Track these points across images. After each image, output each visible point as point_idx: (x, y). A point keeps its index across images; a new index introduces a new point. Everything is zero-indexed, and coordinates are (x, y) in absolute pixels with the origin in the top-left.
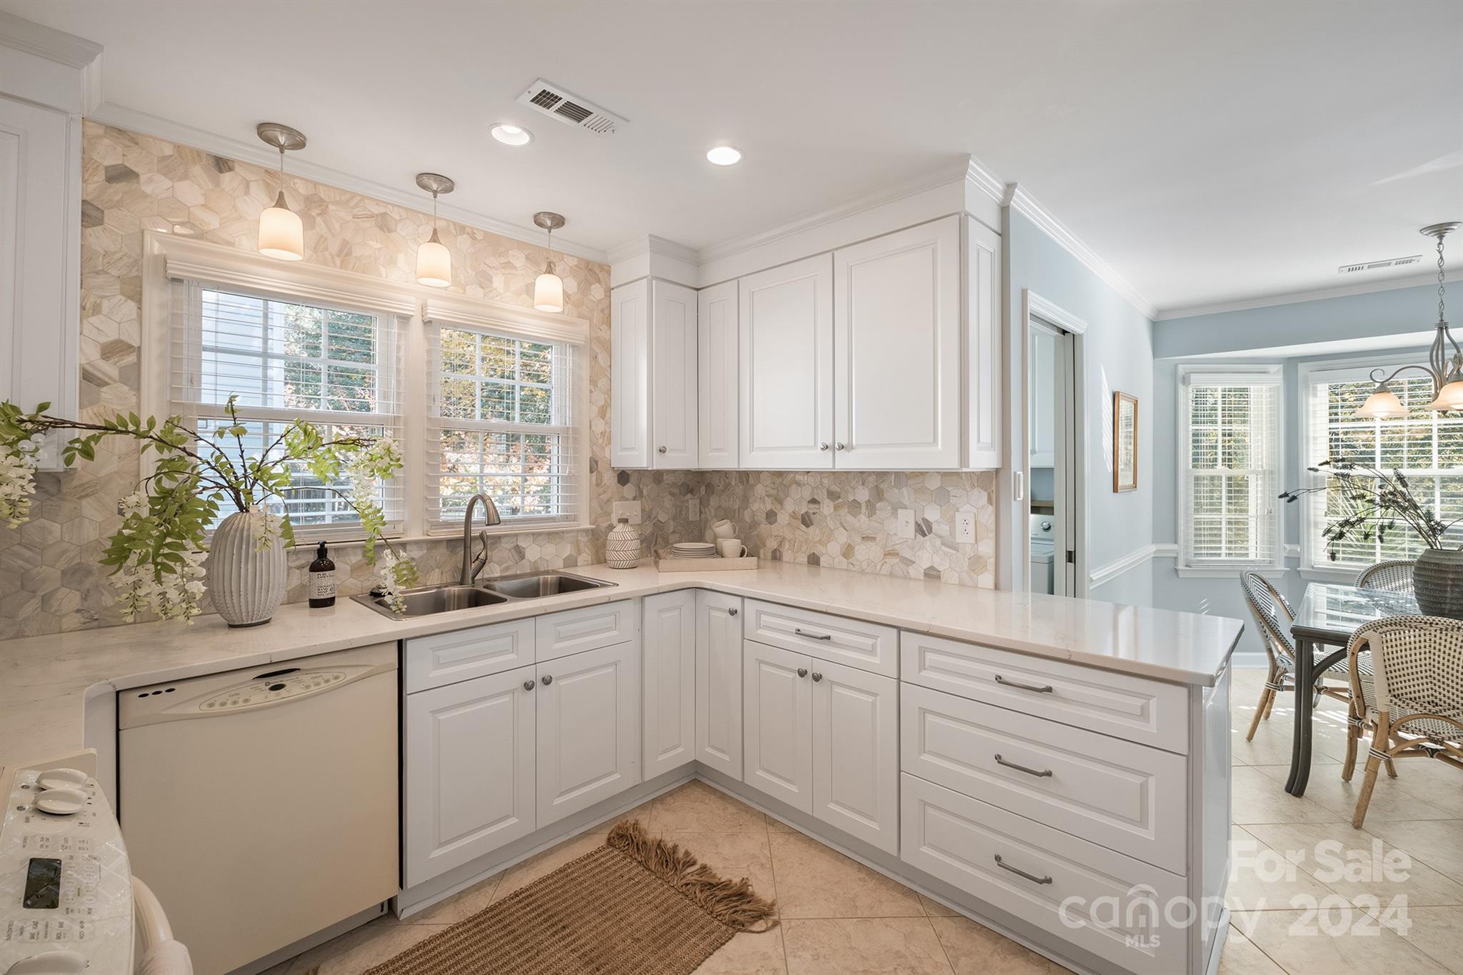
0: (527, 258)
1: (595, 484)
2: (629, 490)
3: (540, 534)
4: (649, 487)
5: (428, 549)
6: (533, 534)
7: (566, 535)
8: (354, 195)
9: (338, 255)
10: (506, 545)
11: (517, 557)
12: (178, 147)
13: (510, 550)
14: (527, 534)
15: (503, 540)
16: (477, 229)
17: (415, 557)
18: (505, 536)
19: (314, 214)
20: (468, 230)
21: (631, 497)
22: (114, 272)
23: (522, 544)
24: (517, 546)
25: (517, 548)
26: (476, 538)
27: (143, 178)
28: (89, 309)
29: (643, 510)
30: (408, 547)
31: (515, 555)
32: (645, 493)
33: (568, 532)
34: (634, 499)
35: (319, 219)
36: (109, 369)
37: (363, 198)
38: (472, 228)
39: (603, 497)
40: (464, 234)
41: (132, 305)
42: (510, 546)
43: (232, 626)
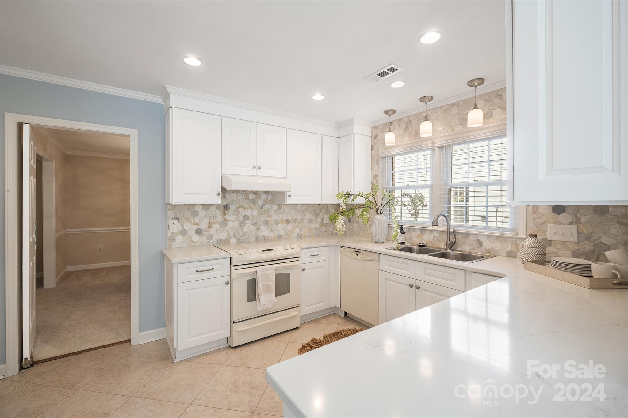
0: (485, 101)
1: (531, 211)
2: (562, 217)
3: (492, 236)
4: (588, 217)
5: (440, 234)
6: (487, 235)
7: (508, 239)
8: (418, 114)
9: (414, 136)
10: (472, 238)
11: (478, 245)
12: (384, 124)
13: (474, 241)
14: (484, 235)
15: (471, 236)
16: (459, 101)
17: (435, 236)
18: (472, 234)
19: (408, 126)
20: (456, 104)
21: (566, 222)
22: (375, 159)
23: (481, 239)
24: (478, 239)
25: (478, 240)
26: (452, 232)
27: (379, 135)
28: (372, 169)
29: (578, 233)
30: (433, 232)
31: (477, 243)
32: (583, 220)
33: (509, 238)
34: (571, 224)
35: (410, 127)
36: (375, 181)
37: (421, 113)
38: (458, 102)
39: (540, 221)
40: (454, 106)
41: (377, 165)
42: (474, 239)
43: (376, 243)
